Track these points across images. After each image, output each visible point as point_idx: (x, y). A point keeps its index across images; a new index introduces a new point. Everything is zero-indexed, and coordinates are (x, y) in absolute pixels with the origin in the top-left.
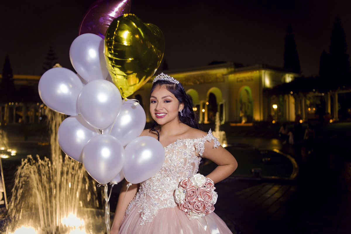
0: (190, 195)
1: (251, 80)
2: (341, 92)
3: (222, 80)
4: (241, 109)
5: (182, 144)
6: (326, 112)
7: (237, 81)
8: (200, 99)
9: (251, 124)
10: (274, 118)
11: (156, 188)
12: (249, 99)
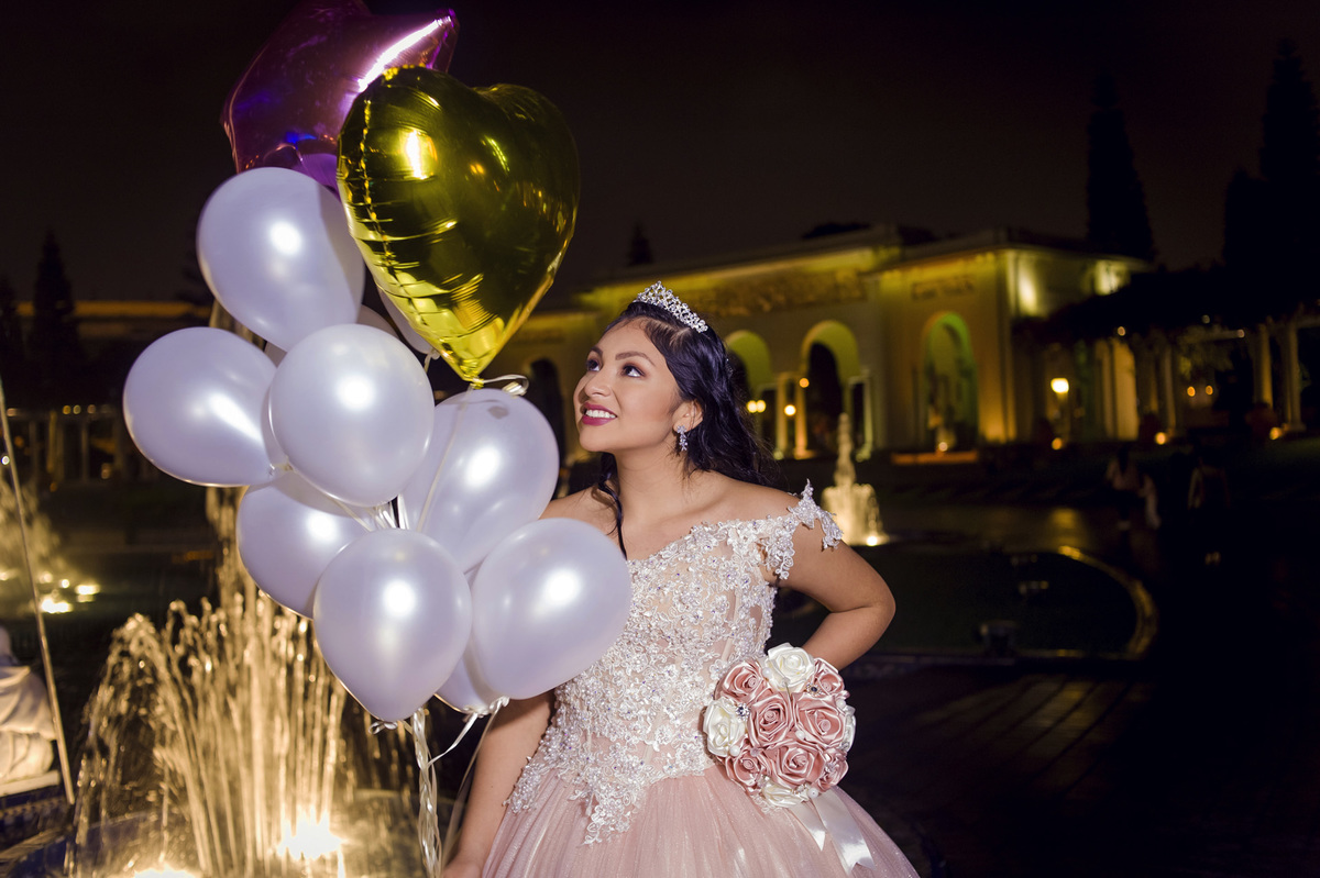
0: (765, 722)
1: (965, 288)
2: (1309, 321)
3: (857, 293)
4: (932, 400)
5: (714, 541)
6: (1255, 400)
7: (915, 296)
8: (777, 367)
9: (969, 457)
10: (1059, 430)
11: (632, 708)
12: (960, 361)
